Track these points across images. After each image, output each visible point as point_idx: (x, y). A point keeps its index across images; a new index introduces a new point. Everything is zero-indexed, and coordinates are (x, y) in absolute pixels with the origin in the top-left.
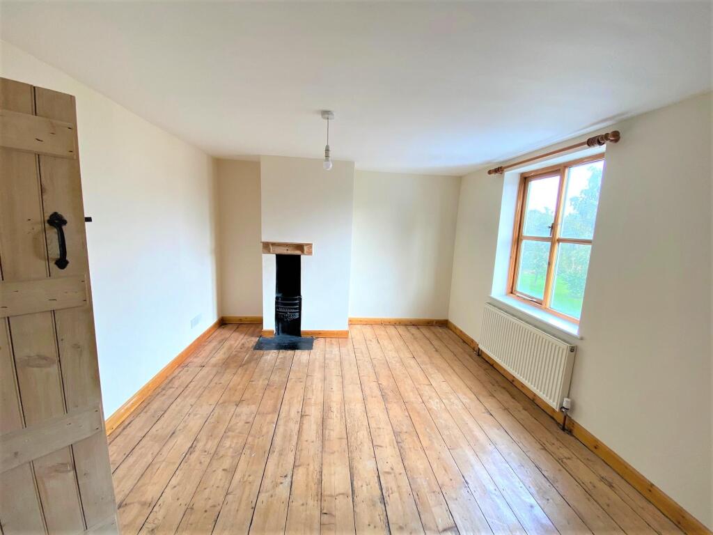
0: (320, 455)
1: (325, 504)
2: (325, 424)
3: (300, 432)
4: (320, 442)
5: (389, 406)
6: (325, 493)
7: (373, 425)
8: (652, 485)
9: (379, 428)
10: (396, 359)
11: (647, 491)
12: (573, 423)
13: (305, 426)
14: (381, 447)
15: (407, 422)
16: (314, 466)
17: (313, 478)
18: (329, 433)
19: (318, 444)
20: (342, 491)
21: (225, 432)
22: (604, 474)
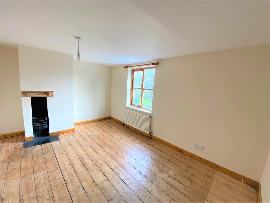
0: (89, 174)
1: (100, 187)
2: (84, 164)
3: (75, 171)
4: (86, 170)
5: (104, 149)
6: (98, 184)
7: (102, 157)
8: (170, 144)
9: (105, 157)
10: (99, 134)
11: (170, 145)
12: (152, 136)
13: (76, 168)
14: (109, 162)
15: (113, 151)
16: (89, 178)
17: (91, 182)
18: (88, 166)
19: (86, 171)
20: (103, 180)
21: (35, 187)
22: (161, 145)
